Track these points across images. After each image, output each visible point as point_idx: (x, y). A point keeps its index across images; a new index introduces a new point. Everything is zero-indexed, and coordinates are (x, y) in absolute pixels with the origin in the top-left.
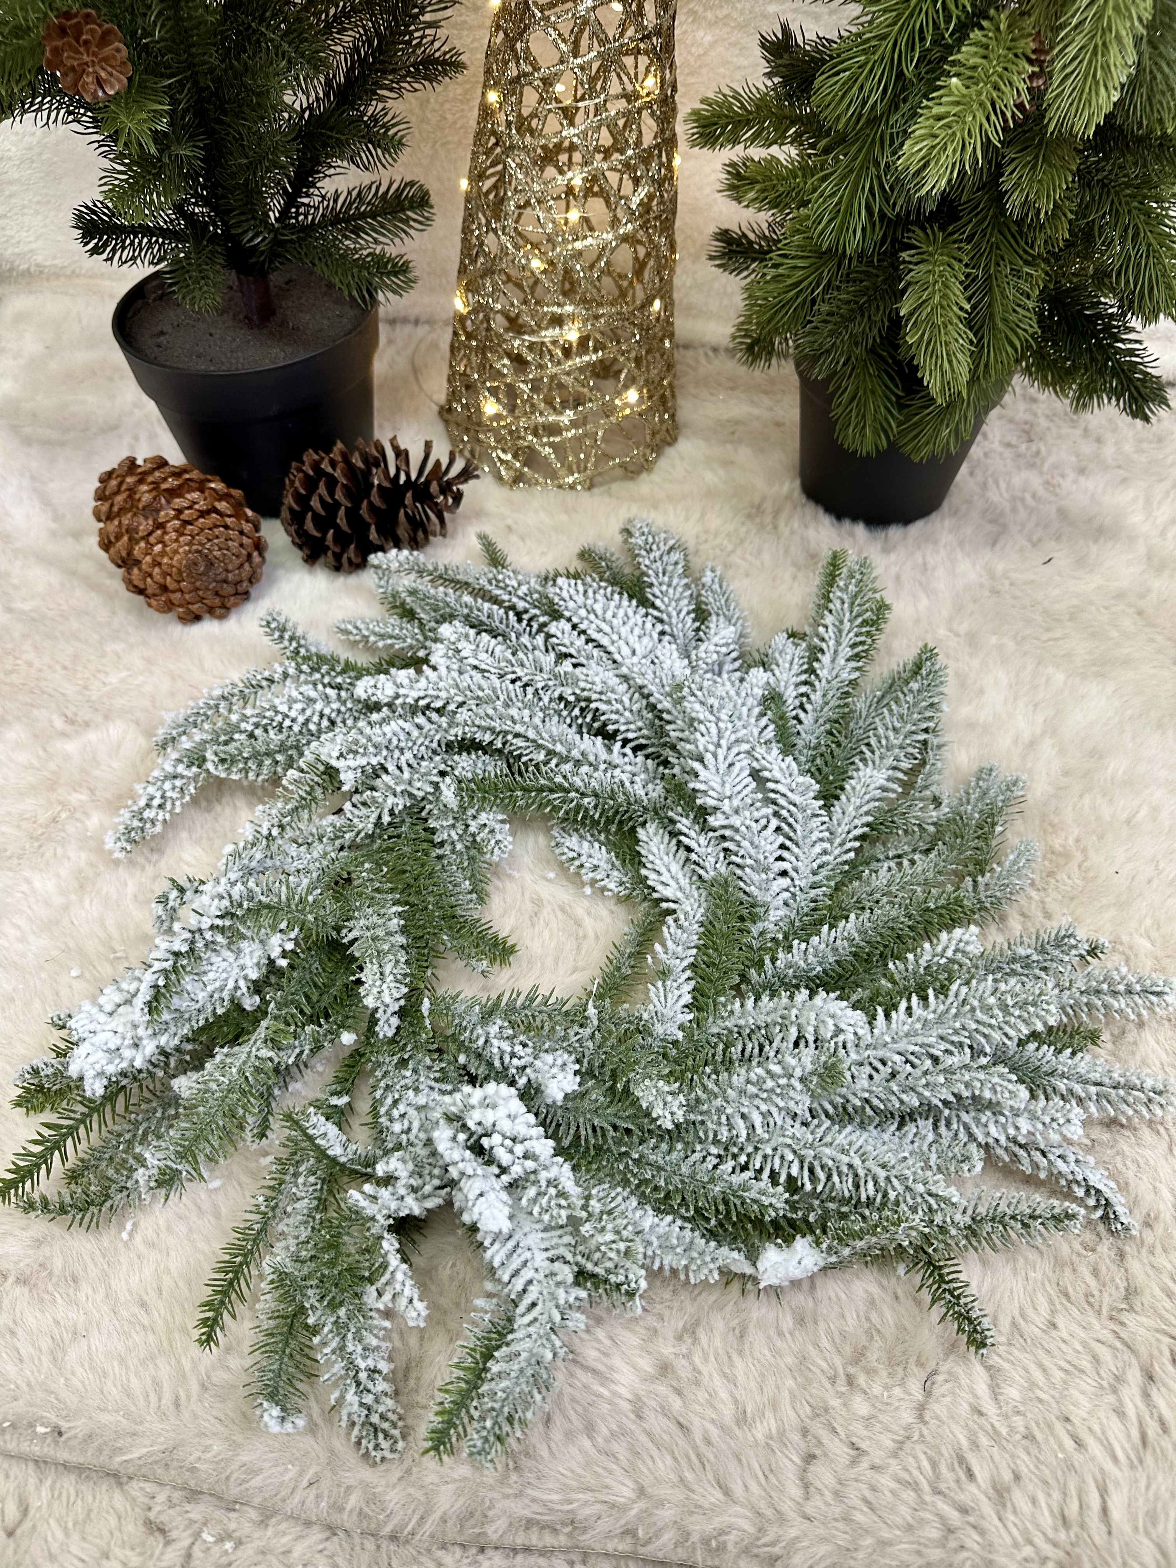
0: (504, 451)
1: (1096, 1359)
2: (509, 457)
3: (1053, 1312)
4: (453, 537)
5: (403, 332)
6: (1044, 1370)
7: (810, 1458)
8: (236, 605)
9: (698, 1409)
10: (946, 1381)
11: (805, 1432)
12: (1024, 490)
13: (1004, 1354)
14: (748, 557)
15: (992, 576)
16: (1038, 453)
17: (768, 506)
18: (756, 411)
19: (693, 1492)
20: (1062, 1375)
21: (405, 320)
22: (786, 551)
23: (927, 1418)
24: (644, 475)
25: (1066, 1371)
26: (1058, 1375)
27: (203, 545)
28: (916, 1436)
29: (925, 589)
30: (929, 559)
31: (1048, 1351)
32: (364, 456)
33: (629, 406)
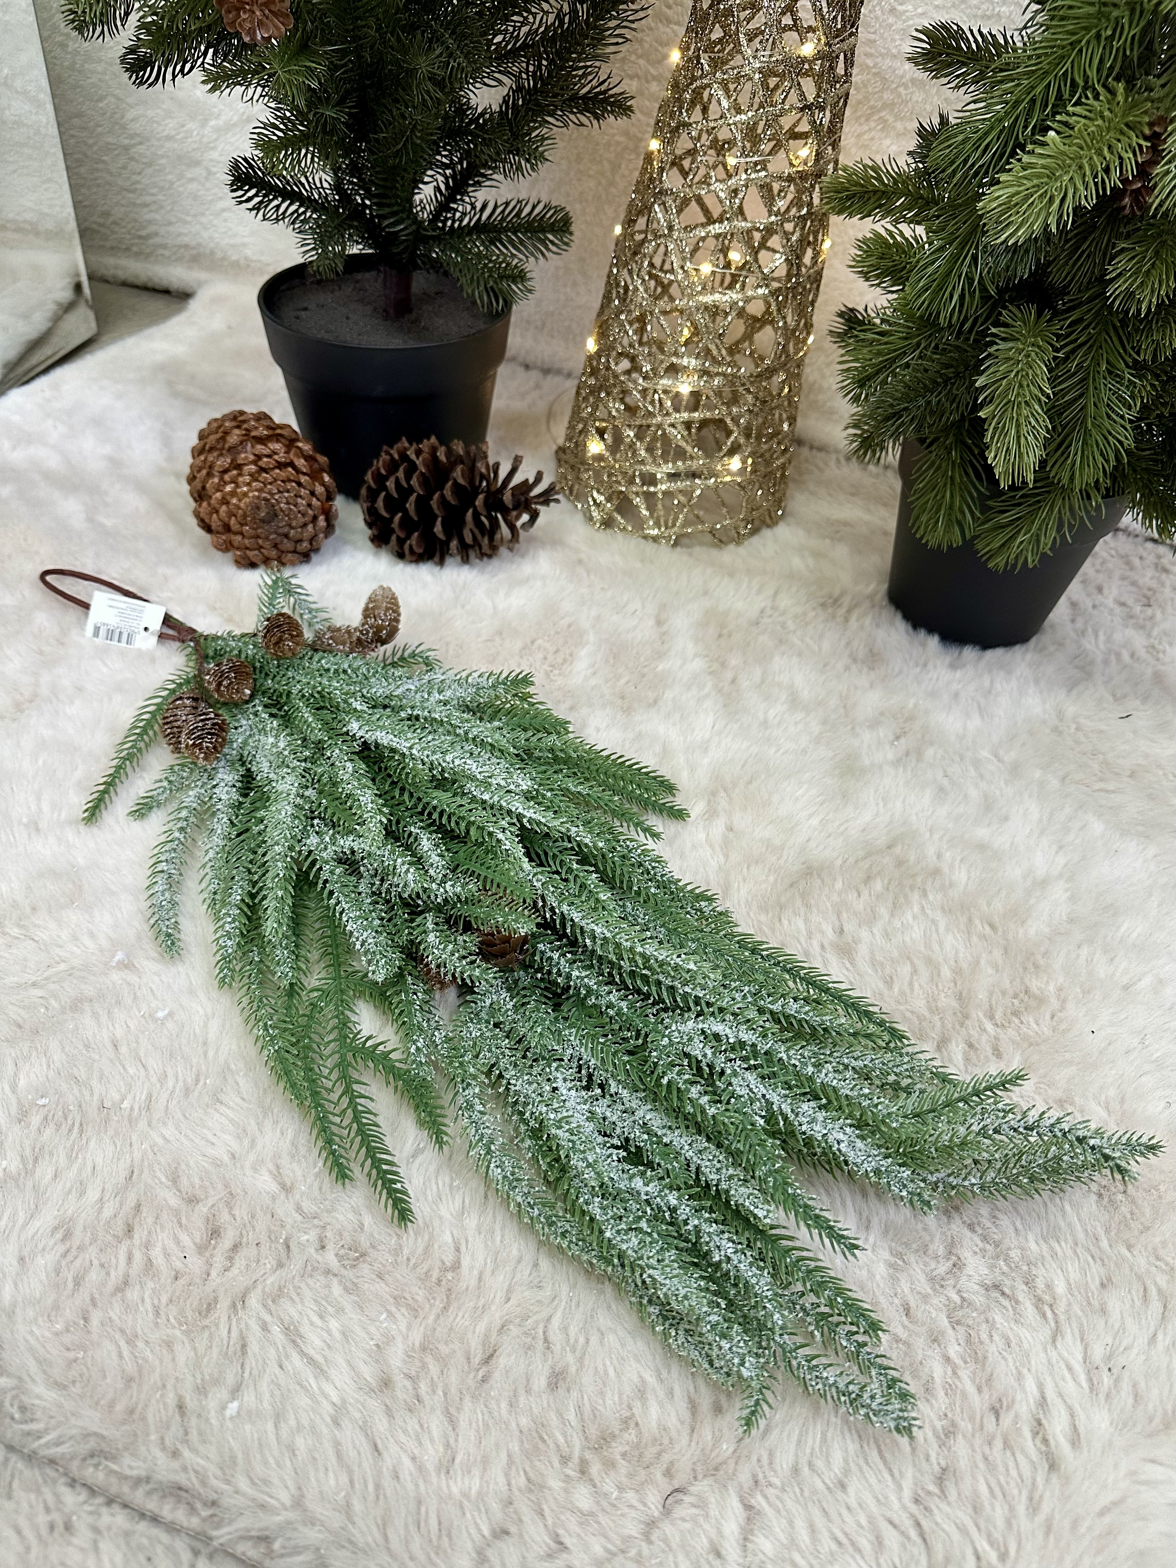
0: (600, 492)
1: (879, 1542)
3: (847, 1472)
7: (502, 1533)
9: (403, 1438)
10: (694, 1506)
11: (508, 1503)
12: (1124, 646)
13: (772, 1499)
14: (807, 639)
15: (1060, 715)
16: (1152, 618)
17: (846, 601)
20: (834, 1546)
23: (654, 1538)
24: (732, 547)
25: (840, 1544)
26: (827, 1545)
27: (272, 495)
28: (633, 1553)
29: (981, 711)
30: (998, 686)
31: (825, 1513)
32: (449, 452)
33: (729, 473)
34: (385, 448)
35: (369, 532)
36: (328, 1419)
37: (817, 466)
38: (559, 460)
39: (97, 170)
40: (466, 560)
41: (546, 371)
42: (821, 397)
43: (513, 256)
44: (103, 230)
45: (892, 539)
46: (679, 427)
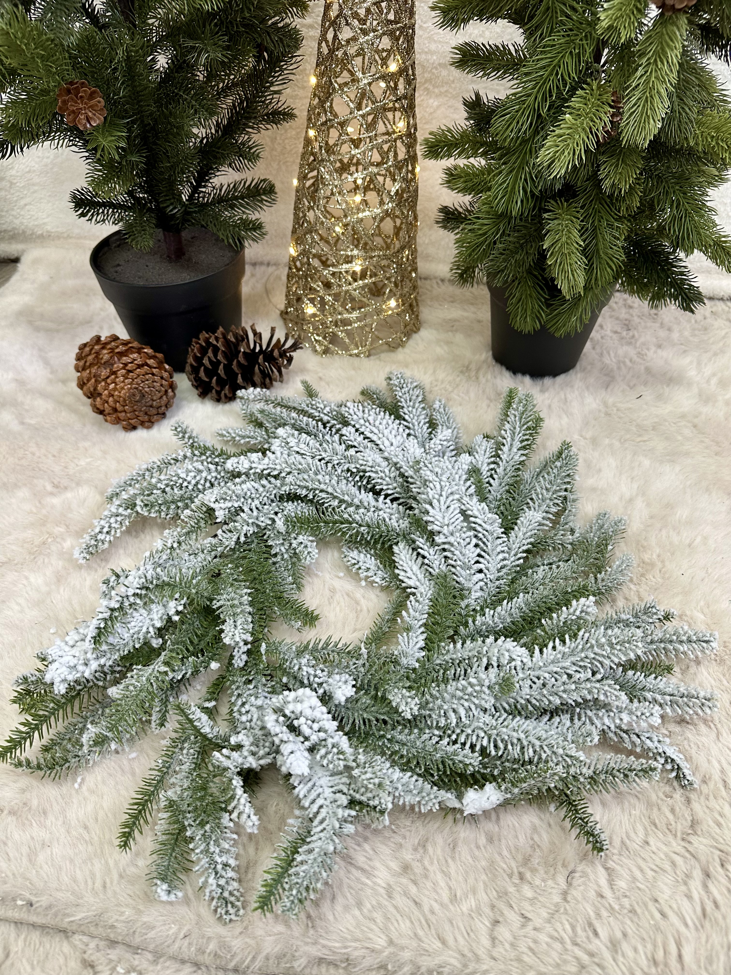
0: (318, 335)
1: (674, 864)
2: (320, 338)
3: (647, 835)
4: (287, 383)
5: (260, 270)
6: (642, 870)
7: (496, 923)
8: (158, 421)
9: (427, 893)
10: (581, 877)
11: (493, 907)
12: (625, 357)
14: (461, 394)
15: (606, 405)
16: (633, 336)
17: (473, 366)
18: (465, 314)
19: (423, 942)
20: (653, 874)
21: (262, 264)
22: (484, 391)
23: (569, 899)
24: (400, 349)
25: (656, 871)
26: (650, 873)
27: (139, 384)
28: (562, 910)
29: (566, 413)
30: (568, 396)
31: (644, 859)
33: (390, 309)
36: (386, 897)
37: (428, 289)
41: (268, 265)
46: (358, 290)
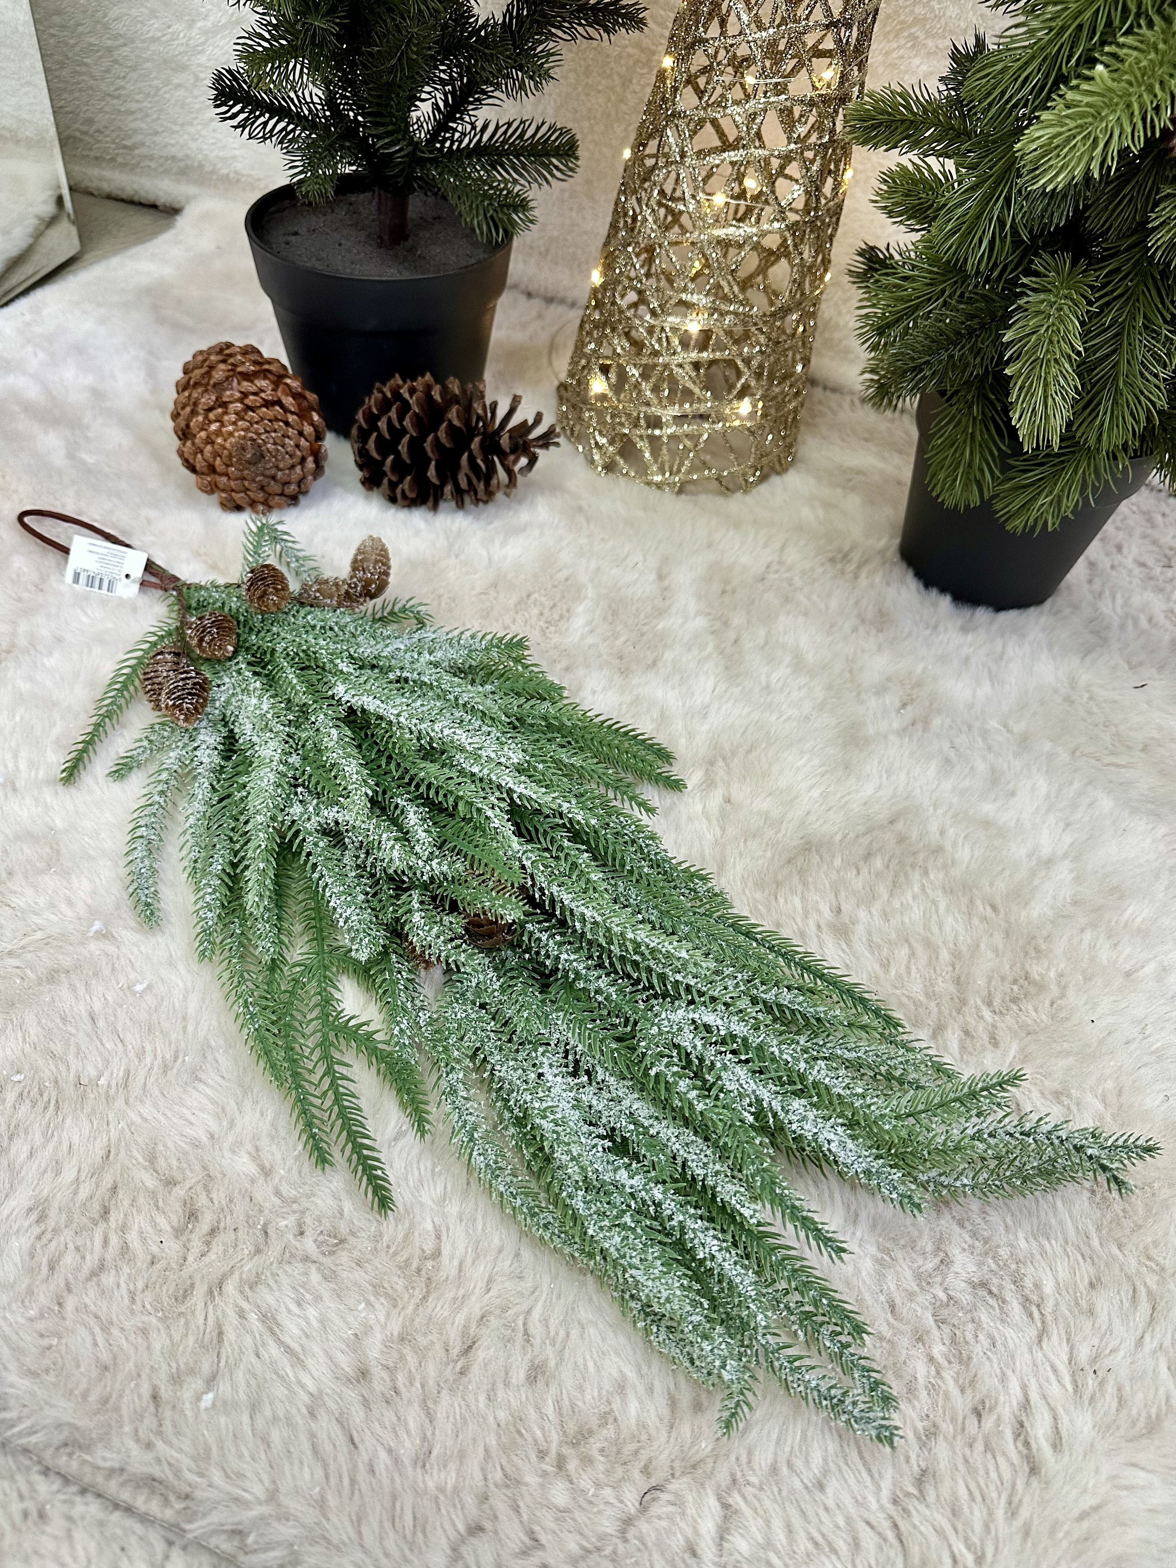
1: (856, 1544)
2: (605, 441)
3: (826, 1472)
4: (522, 501)
7: (476, 1529)
8: (280, 506)
9: (379, 1430)
10: (669, 1503)
11: (484, 1498)
12: (1142, 610)
13: (750, 1498)
14: (815, 598)
15: (1073, 683)
16: (1172, 580)
17: (856, 556)
18: (880, 465)
20: (810, 1546)
22: (857, 603)
23: (629, 1536)
24: (739, 495)
25: (816, 1544)
26: (803, 1545)
27: (259, 434)
28: (608, 1551)
29: (992, 677)
30: (1010, 651)
31: (803, 1513)
32: (445, 391)
33: (738, 416)
34: (377, 385)
35: (360, 474)
36: (304, 1411)
37: (830, 408)
38: (561, 398)
39: (80, 74)
40: (460, 505)
41: (550, 300)
42: (837, 336)
43: (515, 182)
44: (87, 138)
45: (907, 489)
46: (688, 368)
